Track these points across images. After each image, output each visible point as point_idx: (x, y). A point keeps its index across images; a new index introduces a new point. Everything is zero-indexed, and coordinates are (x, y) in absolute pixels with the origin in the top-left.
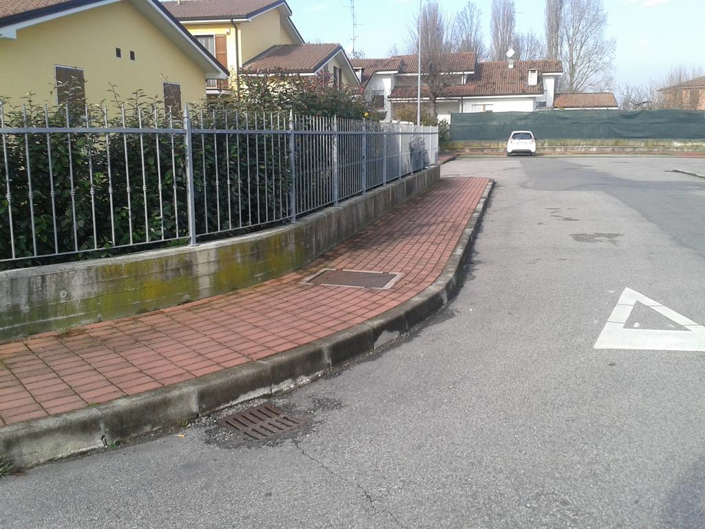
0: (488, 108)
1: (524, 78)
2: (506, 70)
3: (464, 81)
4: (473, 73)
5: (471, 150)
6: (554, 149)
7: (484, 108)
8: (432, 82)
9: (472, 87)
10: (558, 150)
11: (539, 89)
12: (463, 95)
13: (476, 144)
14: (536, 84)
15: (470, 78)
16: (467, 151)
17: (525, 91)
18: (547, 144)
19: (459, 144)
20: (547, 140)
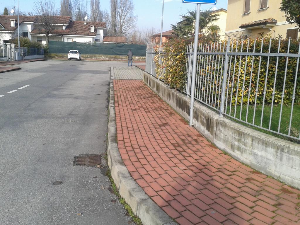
0: (74, 40)
1: (89, 29)
3: (64, 28)
4: (68, 25)
5: (58, 57)
8: (47, 27)
9: (68, 31)
10: (93, 59)
11: (95, 34)
12: (63, 34)
13: (60, 55)
16: (56, 57)
18: (89, 56)
19: (53, 54)
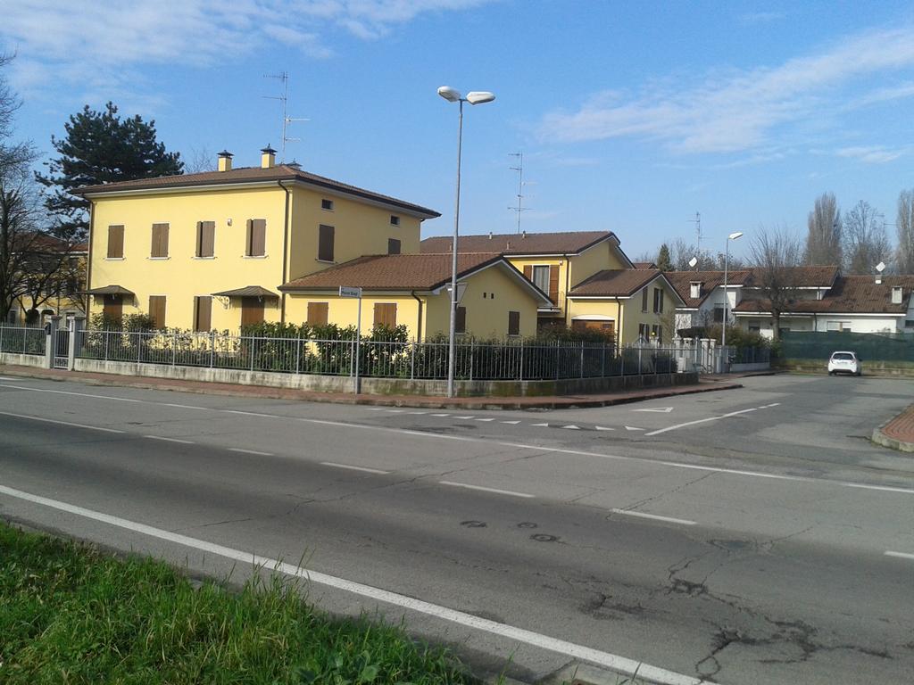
0: (845, 326)
1: (889, 295)
2: (872, 285)
3: (820, 296)
4: (830, 288)
5: (803, 368)
6: (890, 371)
7: (841, 325)
8: (776, 298)
9: (828, 303)
10: (895, 372)
11: (903, 308)
12: (815, 311)
13: (808, 363)
14: (900, 302)
15: (827, 294)
16: (799, 368)
17: (885, 309)
18: (882, 367)
19: (791, 361)
20: (883, 362)
